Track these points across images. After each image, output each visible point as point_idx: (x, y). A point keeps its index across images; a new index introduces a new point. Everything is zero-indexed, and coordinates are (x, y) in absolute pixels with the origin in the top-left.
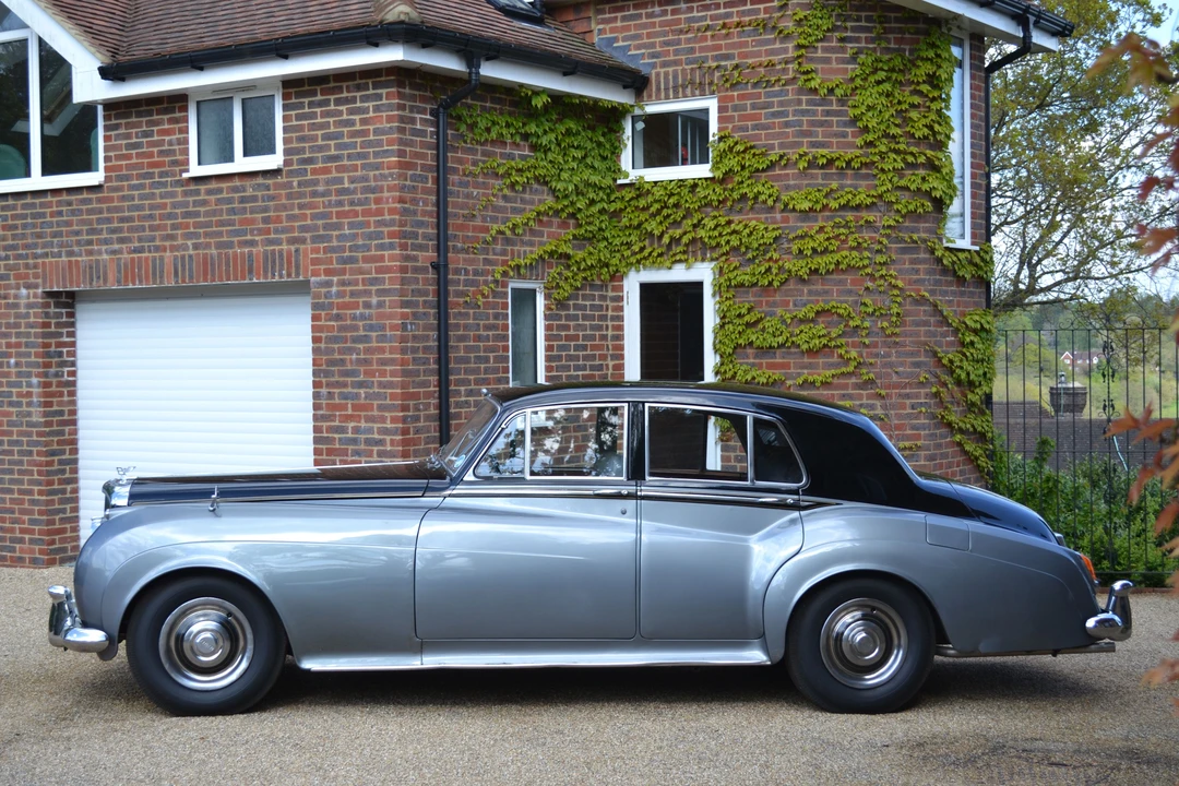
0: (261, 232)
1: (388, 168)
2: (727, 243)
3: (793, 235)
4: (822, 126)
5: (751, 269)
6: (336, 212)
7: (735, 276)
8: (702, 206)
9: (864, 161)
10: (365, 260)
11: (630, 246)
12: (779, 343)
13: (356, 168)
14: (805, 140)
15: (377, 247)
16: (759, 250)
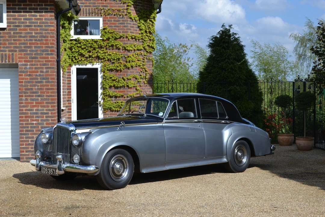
1: (50, 31)
2: (107, 58)
3: (126, 56)
4: (132, 28)
5: (114, 65)
6: (29, 43)
7: (109, 67)
8: (99, 47)
9: (141, 38)
10: (41, 58)
11: (75, 57)
12: (123, 85)
13: (37, 30)
14: (129, 31)
15: (46, 54)
16: (116, 60)
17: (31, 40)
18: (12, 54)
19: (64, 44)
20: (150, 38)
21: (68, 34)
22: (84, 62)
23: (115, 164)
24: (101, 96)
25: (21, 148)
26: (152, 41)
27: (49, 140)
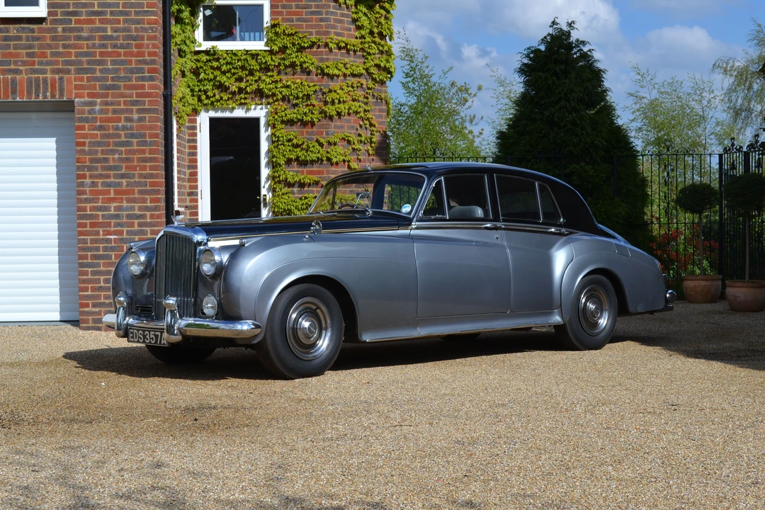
0: (24, 63)
1: (148, 24)
2: (281, 93)
3: (326, 90)
4: (340, 23)
5: (298, 110)
6: (100, 52)
7: (286, 115)
8: (261, 69)
9: (361, 47)
10: (126, 87)
11: (205, 92)
12: (318, 158)
13: (118, 22)
14: (332, 31)
15: (138, 79)
16: (303, 99)
17: (104, 46)
18: (61, 79)
19: (181, 60)
20: (381, 48)
21: (189, 38)
22: (227, 104)
23: (300, 320)
24: (266, 182)
25: (81, 297)
26: (385, 56)
27: (146, 268)
